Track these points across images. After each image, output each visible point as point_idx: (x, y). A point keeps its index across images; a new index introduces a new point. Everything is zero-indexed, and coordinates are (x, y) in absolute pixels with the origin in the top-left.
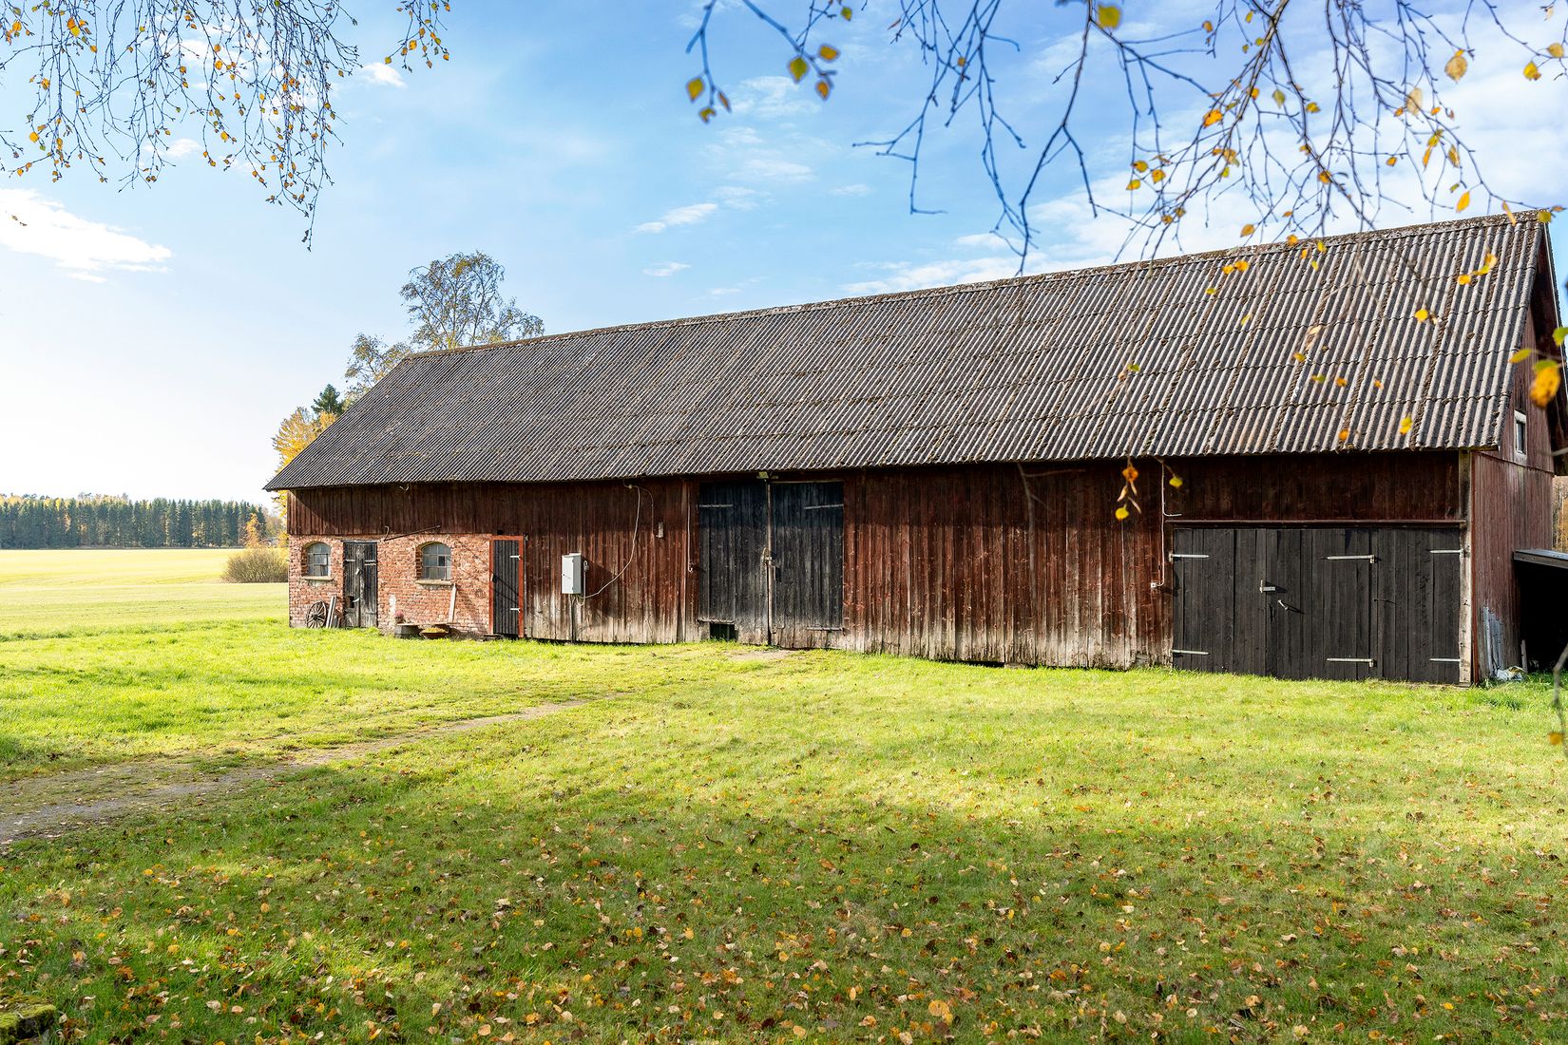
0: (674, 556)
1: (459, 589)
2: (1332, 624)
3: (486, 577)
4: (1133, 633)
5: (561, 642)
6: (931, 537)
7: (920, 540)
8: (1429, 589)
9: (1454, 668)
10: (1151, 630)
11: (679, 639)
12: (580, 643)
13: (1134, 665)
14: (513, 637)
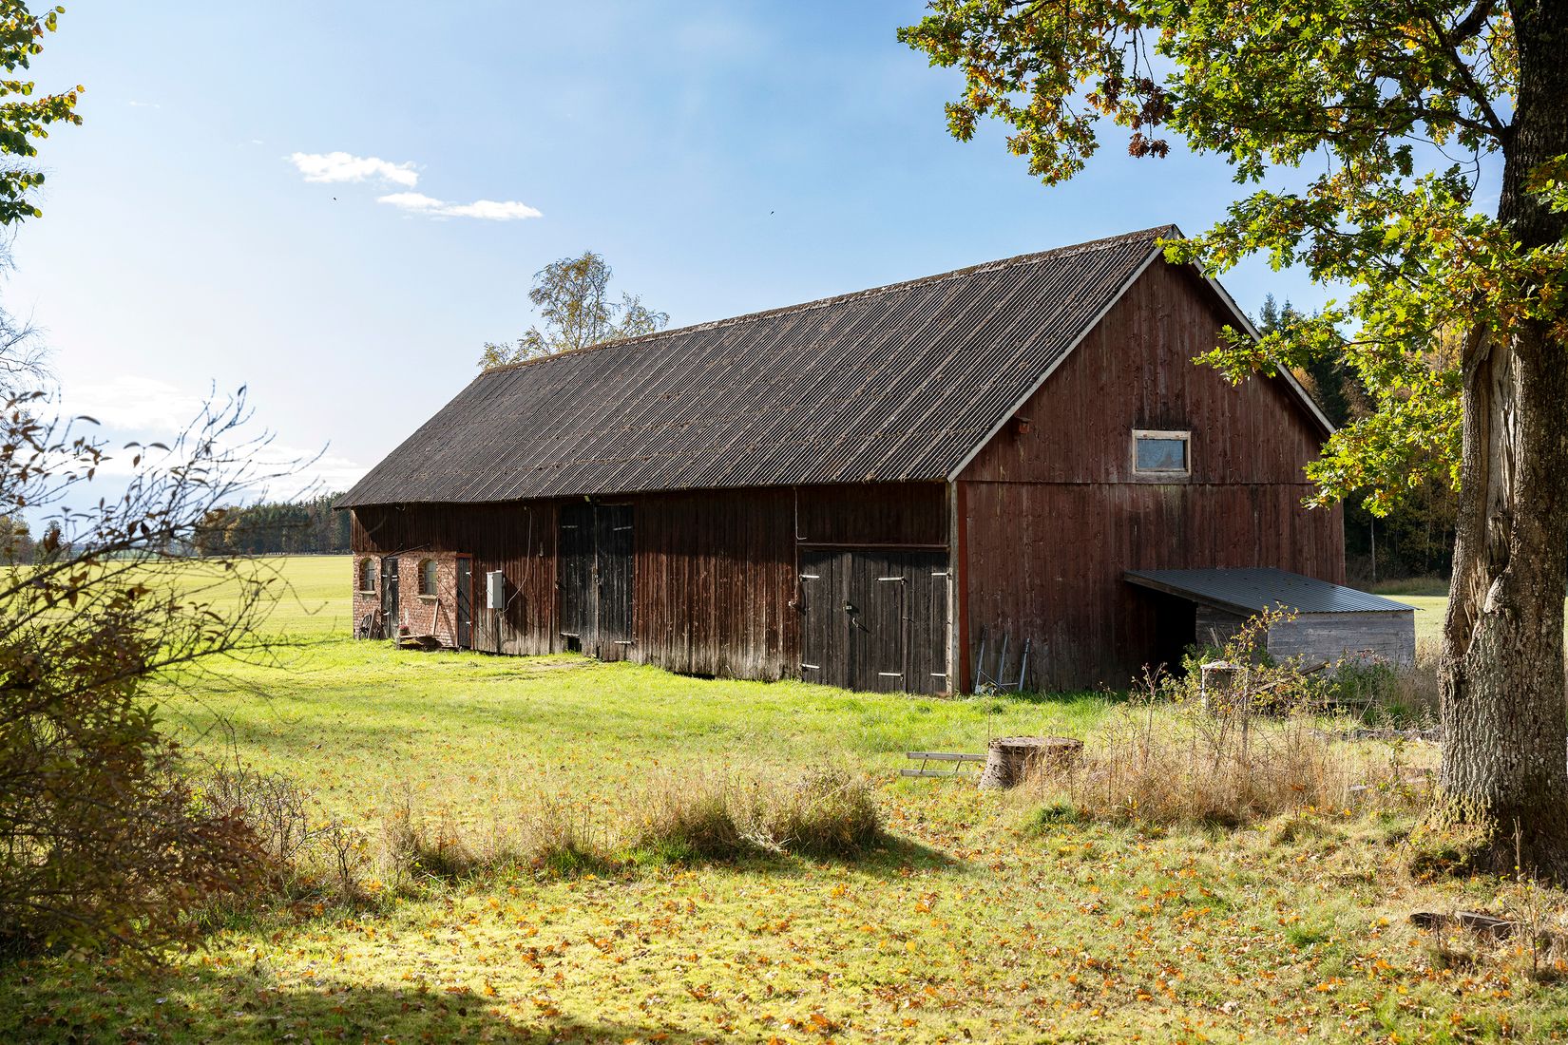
0: (548, 571)
1: (440, 604)
2: (881, 640)
3: (454, 592)
4: (780, 649)
5: (493, 654)
6: (677, 561)
7: (672, 562)
8: (931, 610)
9: (942, 680)
10: (791, 648)
11: (551, 651)
12: (503, 654)
13: (782, 677)
14: (467, 648)
